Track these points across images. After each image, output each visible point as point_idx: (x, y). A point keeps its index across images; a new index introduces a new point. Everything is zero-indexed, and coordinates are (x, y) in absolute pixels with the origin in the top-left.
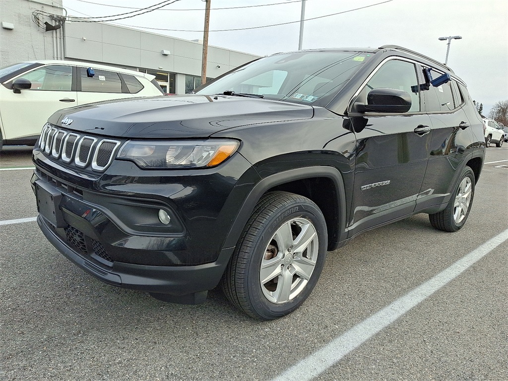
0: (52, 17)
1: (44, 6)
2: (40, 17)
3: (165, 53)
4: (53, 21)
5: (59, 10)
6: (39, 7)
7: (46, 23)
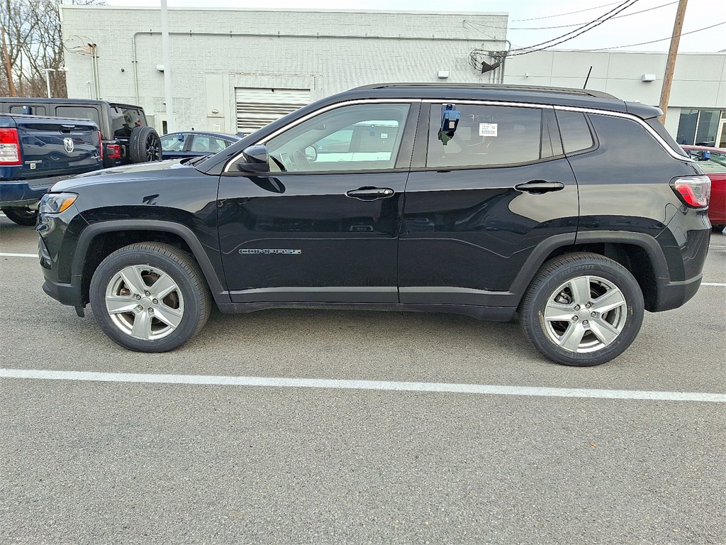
0: (491, 54)
1: (485, 43)
2: (478, 58)
3: (647, 79)
4: (493, 59)
5: (501, 43)
6: (478, 46)
7: (483, 63)
